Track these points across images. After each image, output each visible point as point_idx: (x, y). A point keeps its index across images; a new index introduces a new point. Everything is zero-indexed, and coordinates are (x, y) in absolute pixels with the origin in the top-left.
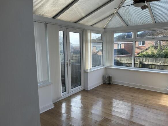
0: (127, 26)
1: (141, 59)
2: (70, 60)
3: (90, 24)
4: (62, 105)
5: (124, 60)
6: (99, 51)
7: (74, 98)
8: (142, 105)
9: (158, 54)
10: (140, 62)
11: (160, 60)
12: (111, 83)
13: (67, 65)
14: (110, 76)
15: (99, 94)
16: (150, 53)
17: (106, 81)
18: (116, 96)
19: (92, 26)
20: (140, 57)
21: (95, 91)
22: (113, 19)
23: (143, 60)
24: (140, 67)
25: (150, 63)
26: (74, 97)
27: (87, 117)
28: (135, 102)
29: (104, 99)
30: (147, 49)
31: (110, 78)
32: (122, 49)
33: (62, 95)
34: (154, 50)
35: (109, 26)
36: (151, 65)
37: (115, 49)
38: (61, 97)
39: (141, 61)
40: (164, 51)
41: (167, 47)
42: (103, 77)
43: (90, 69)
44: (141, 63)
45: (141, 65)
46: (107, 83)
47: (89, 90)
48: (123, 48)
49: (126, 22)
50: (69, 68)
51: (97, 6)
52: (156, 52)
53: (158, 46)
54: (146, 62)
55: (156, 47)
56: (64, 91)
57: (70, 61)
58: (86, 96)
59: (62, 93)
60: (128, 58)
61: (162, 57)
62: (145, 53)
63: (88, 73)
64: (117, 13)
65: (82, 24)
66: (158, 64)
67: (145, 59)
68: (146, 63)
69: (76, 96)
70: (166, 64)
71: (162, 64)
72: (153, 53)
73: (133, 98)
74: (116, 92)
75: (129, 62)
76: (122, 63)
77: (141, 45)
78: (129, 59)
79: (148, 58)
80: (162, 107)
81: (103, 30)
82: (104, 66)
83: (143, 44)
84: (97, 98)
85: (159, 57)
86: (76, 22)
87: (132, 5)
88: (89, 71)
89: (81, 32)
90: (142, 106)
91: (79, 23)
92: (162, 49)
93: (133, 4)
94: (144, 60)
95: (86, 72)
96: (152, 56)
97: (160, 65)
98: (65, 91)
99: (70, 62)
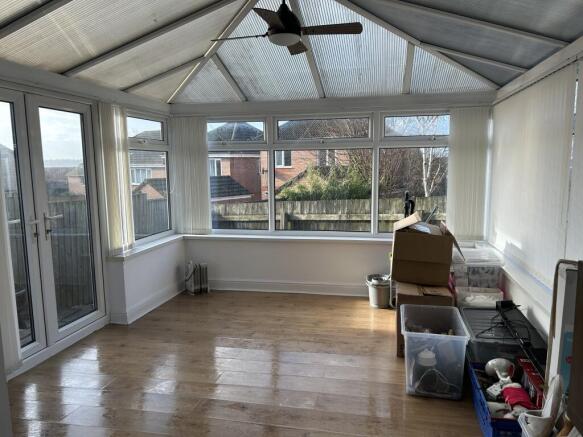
0: (247, 100)
1: (289, 206)
2: (47, 216)
3: (119, 82)
4: (23, 392)
5: (239, 212)
6: (144, 185)
7: (77, 360)
8: (307, 338)
9: (330, 191)
10: (286, 215)
11: (338, 207)
12: (206, 291)
13: (36, 235)
14: (202, 264)
15: (169, 330)
16: (310, 189)
17: (188, 283)
18: (228, 327)
19: (125, 90)
20: (284, 199)
21: (152, 324)
22: (200, 75)
23: (294, 208)
24: (286, 229)
25: (313, 217)
26: (76, 357)
27: (143, 412)
28: (289, 335)
29: (191, 342)
30: (300, 177)
31: (200, 273)
32: (225, 177)
33: (20, 357)
34: (320, 178)
35: (186, 96)
36: (316, 221)
37: (211, 178)
38: (19, 364)
39: (289, 212)
40: (344, 182)
41: (350, 171)
42: (178, 271)
43: (131, 246)
44: (288, 217)
45: (289, 224)
46: (193, 289)
47: (130, 322)
48: (229, 174)
49: (243, 88)
50: (46, 246)
51: (150, 24)
52: (324, 184)
53: (328, 168)
54: (302, 213)
55: (324, 171)
56: (30, 339)
57: (45, 219)
58: (123, 346)
59: (22, 347)
60: (251, 205)
61: (341, 197)
62: (295, 189)
63: (122, 259)
64: (215, 55)
65: (88, 82)
66: (334, 217)
67: (298, 204)
68: (303, 218)
69: (83, 352)
70: (354, 219)
71: (344, 218)
72: (317, 187)
73: (281, 323)
74: (225, 314)
75: (254, 218)
76: (233, 222)
77: (282, 166)
78: (253, 208)
79: (307, 203)
80: (358, 334)
81: (166, 109)
82: (176, 233)
83: (288, 162)
84: (166, 345)
85: (333, 199)
86: (63, 73)
87: (264, 36)
88: (125, 253)
89: (86, 110)
90: (308, 341)
91: (78, 78)
92: (339, 175)
93: (267, 34)
94: (299, 209)
95: (115, 259)
96: (316, 196)
97: (340, 221)
98: (34, 340)
99: (48, 222)
